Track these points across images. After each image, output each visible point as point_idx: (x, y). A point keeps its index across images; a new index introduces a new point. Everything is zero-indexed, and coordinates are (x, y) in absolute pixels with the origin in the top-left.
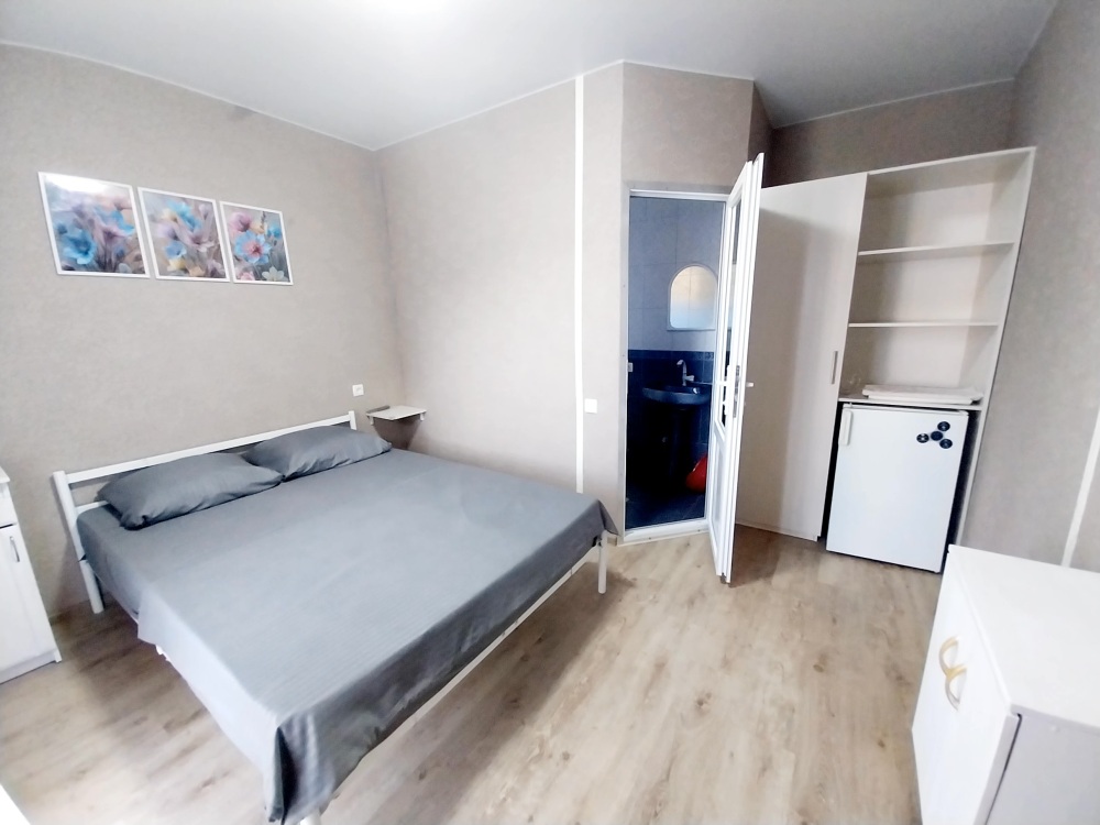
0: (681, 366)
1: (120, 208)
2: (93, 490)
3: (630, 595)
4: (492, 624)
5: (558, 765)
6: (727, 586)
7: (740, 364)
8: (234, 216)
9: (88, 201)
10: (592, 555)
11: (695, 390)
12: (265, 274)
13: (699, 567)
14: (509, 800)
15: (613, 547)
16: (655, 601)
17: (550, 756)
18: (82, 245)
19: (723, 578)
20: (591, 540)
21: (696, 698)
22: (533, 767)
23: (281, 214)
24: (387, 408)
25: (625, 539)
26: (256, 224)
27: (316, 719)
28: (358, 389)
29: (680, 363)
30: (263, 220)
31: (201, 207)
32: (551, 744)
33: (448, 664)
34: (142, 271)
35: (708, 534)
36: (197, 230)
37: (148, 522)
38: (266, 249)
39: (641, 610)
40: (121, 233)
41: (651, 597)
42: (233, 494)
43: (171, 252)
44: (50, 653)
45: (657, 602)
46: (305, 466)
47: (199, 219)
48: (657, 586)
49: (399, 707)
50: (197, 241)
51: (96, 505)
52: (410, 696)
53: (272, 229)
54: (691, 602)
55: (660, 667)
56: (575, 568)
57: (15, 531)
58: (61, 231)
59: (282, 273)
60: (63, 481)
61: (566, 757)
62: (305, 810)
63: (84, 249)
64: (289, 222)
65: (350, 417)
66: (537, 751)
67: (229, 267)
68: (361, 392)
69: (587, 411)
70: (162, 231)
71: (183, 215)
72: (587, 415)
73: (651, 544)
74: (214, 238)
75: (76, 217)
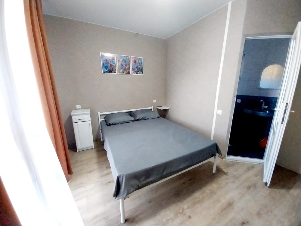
0: (262, 102)
1: (113, 59)
2: (104, 117)
3: (224, 177)
4: (173, 170)
5: (186, 218)
6: (267, 187)
7: (288, 103)
8: (133, 59)
9: (108, 58)
10: (212, 159)
11: (267, 111)
12: (138, 73)
13: (256, 176)
14: (170, 220)
15: (221, 160)
16: (234, 182)
17: (185, 214)
18: (106, 67)
19: (266, 184)
20: (211, 155)
21: (242, 221)
22: (179, 215)
23: (143, 58)
24: (161, 106)
25: (227, 158)
26: (137, 61)
27: (126, 177)
28: (155, 101)
29: (261, 101)
30: (139, 60)
31: (127, 58)
32: (186, 211)
33: (159, 176)
34: (115, 72)
35: (263, 166)
36: (126, 63)
37: (110, 125)
38: (139, 67)
39: (228, 183)
40: (113, 64)
41: (232, 180)
42: (125, 122)
43: (121, 68)
44: (93, 146)
45: (234, 183)
46: (140, 118)
47: (127, 61)
48: (236, 178)
49: (145, 182)
50: (126, 66)
51: (104, 120)
52: (148, 180)
53: (140, 62)
54: (249, 188)
55: (230, 205)
56: (204, 162)
57: (90, 122)
58: (103, 64)
59: (141, 72)
60: (99, 114)
61: (190, 217)
62: (120, 197)
63: (107, 68)
64: (144, 60)
65: (152, 108)
66: (181, 211)
67: (131, 71)
68: (155, 102)
69: (218, 114)
70: (120, 63)
71: (124, 60)
72: (218, 115)
73: (237, 163)
74: (129, 65)
75: (106, 61)
